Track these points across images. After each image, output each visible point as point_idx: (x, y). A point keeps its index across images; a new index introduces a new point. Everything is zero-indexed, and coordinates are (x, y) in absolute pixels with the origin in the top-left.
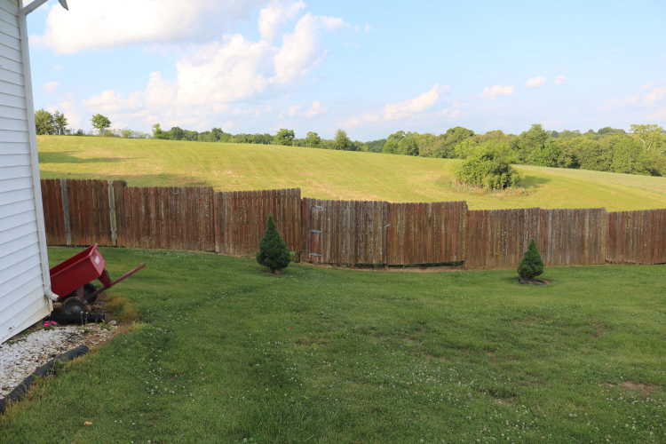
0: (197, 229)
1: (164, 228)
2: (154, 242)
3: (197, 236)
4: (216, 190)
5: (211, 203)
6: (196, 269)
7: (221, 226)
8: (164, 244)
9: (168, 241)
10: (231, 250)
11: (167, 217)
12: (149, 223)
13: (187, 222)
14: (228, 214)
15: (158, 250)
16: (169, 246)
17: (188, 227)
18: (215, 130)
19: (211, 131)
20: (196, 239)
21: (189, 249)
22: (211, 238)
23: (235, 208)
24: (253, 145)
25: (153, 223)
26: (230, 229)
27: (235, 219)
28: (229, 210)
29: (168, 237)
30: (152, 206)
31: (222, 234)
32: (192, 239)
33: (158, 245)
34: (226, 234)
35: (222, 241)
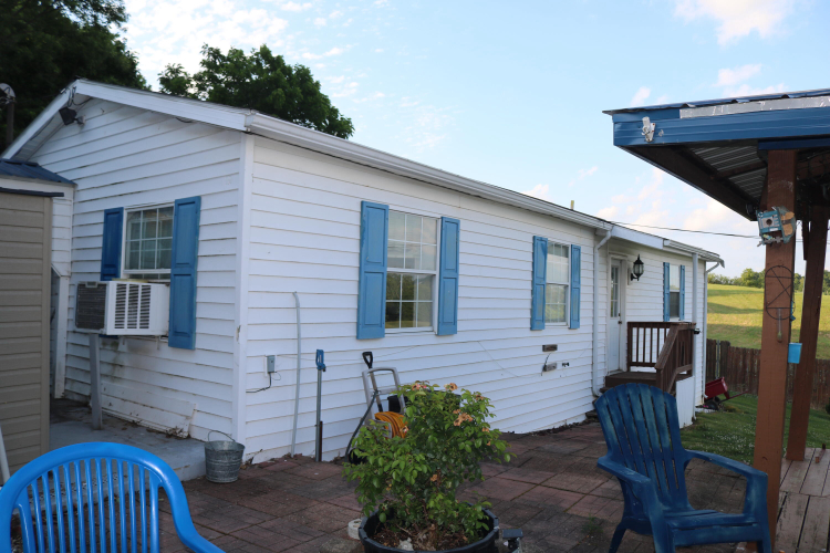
25: (748, 375)
30: (748, 362)
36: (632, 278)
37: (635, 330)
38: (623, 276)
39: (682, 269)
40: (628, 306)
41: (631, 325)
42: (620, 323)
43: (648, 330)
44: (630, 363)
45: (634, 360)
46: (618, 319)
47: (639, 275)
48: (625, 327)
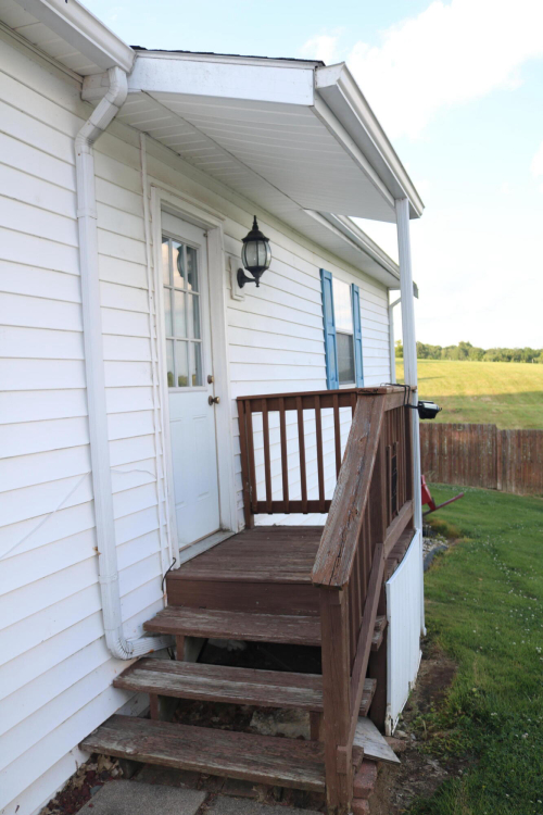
0: (479, 466)
1: (447, 463)
2: (436, 477)
3: (479, 473)
4: (500, 427)
5: (494, 440)
6: (487, 504)
7: (504, 465)
8: (446, 479)
9: (450, 476)
10: (513, 488)
11: (450, 452)
12: (432, 458)
13: (469, 458)
14: (511, 451)
15: (439, 484)
16: (450, 481)
17: (470, 464)
18: (462, 344)
19: (458, 345)
20: (477, 475)
21: (470, 485)
22: (493, 475)
23: (519, 446)
24: (512, 365)
25: (437, 458)
26: (513, 466)
27: (518, 458)
28: (513, 448)
29: (450, 472)
30: (436, 441)
31: (504, 473)
32: (474, 476)
33: (440, 479)
34: (508, 472)
35: (504, 480)
36: (242, 280)
37: (257, 418)
38: (215, 274)
39: (354, 291)
40: (232, 354)
41: (247, 405)
42: (213, 401)
43: (291, 415)
44: (252, 507)
45: (261, 496)
46: (208, 391)
47: (258, 270)
48: (229, 413)
